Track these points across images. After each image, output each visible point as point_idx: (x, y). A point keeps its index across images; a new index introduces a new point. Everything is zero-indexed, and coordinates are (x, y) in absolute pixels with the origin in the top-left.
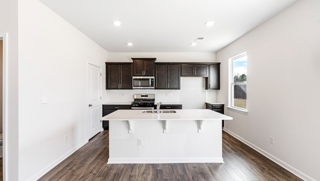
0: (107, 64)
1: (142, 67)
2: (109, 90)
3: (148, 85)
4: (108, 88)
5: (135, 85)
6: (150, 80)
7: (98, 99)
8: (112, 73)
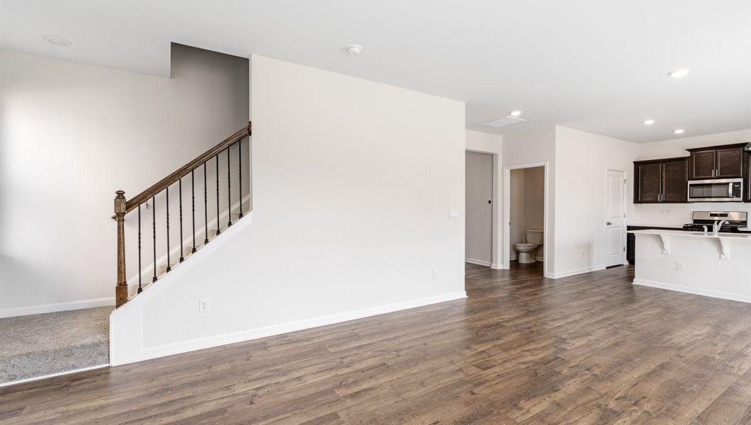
0: (637, 164)
1: (713, 163)
2: (639, 205)
3: (725, 195)
4: (637, 200)
5: (694, 196)
6: (731, 185)
7: (619, 217)
8: (645, 178)
